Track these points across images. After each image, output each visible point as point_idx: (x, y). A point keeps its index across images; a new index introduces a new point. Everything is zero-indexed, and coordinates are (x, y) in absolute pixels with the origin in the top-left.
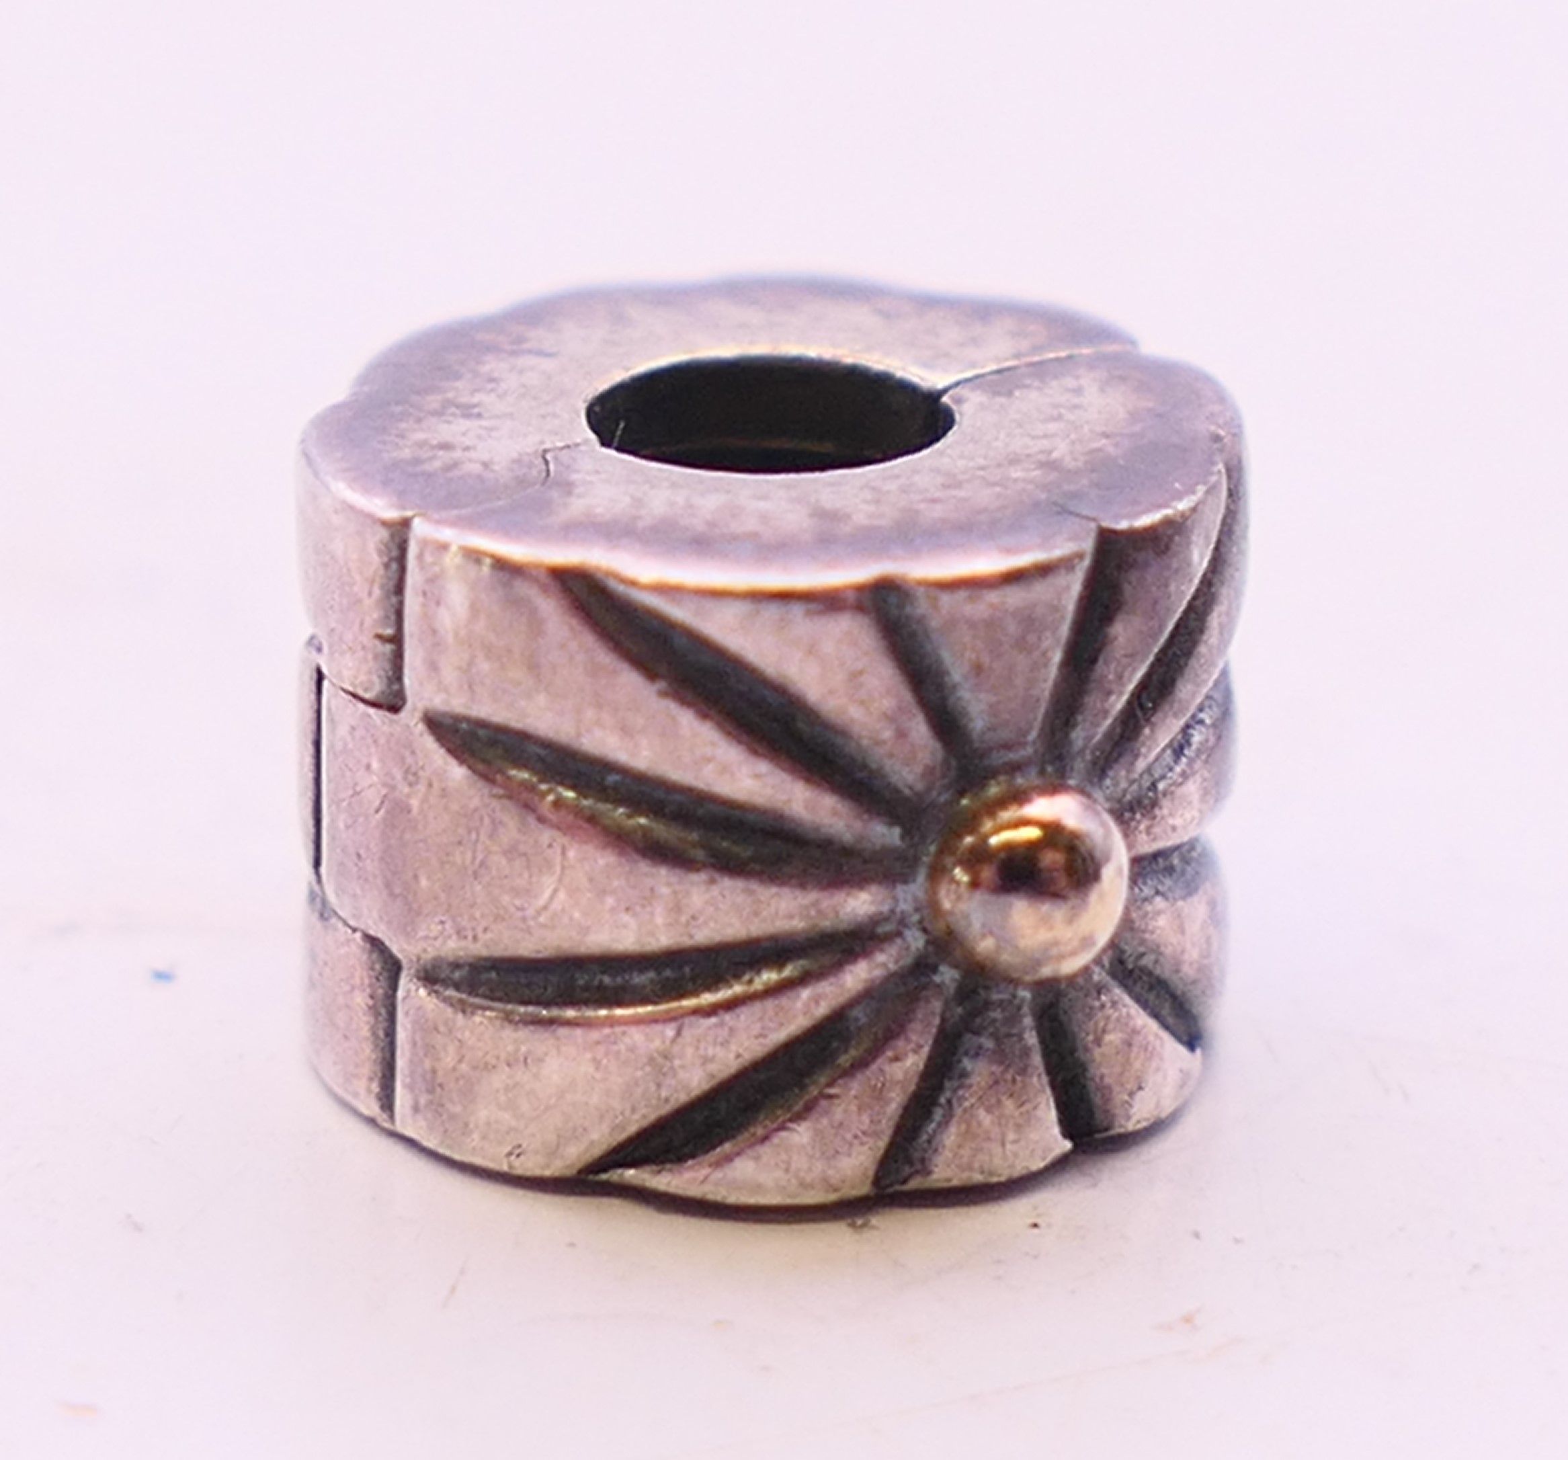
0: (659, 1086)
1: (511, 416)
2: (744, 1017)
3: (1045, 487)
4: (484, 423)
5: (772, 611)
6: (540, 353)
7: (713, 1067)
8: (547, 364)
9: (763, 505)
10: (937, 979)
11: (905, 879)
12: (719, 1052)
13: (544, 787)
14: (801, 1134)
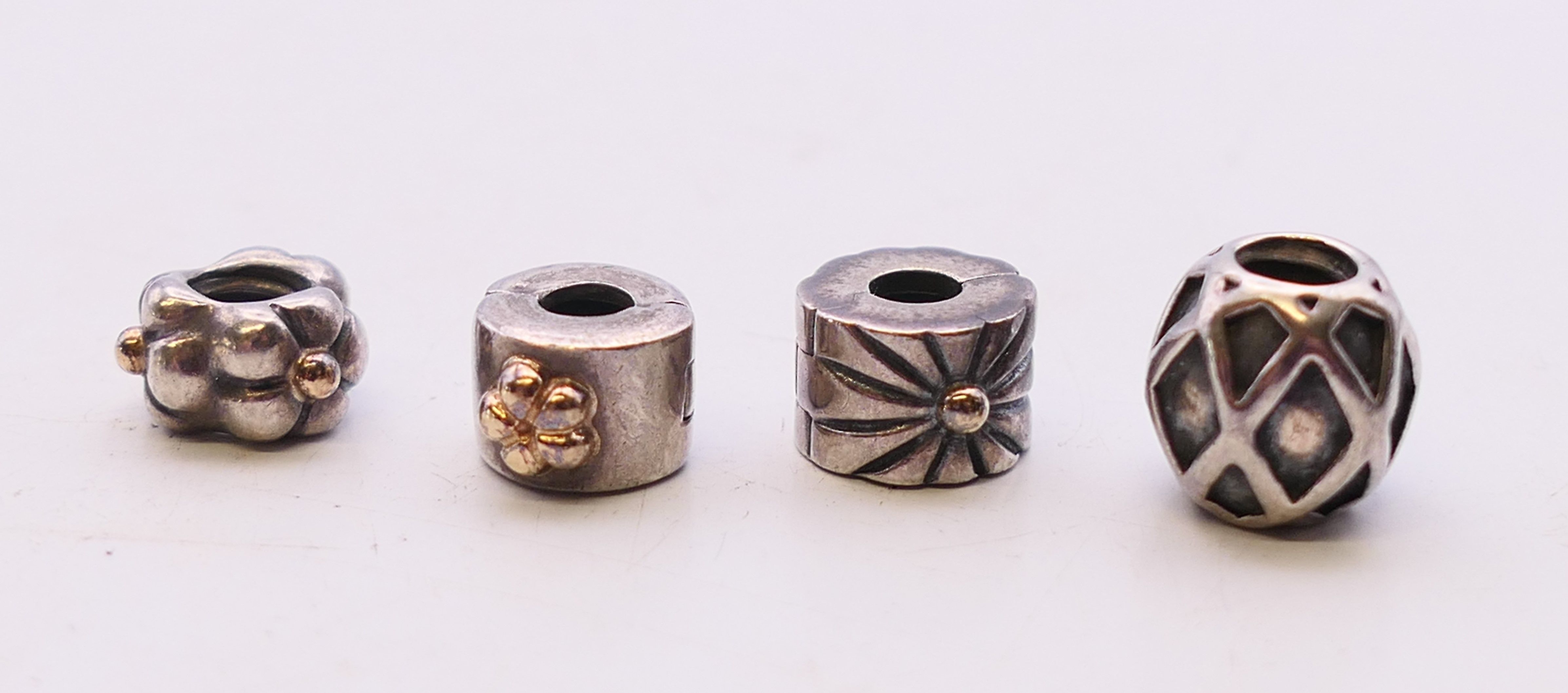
0: (871, 453)
1: (850, 284)
2: (891, 438)
3: (975, 311)
4: (843, 285)
5: (898, 338)
6: (863, 267)
7: (883, 449)
8: (864, 270)
9: (903, 312)
10: (940, 431)
11: (932, 406)
12: (885, 446)
13: (845, 378)
14: (905, 467)
